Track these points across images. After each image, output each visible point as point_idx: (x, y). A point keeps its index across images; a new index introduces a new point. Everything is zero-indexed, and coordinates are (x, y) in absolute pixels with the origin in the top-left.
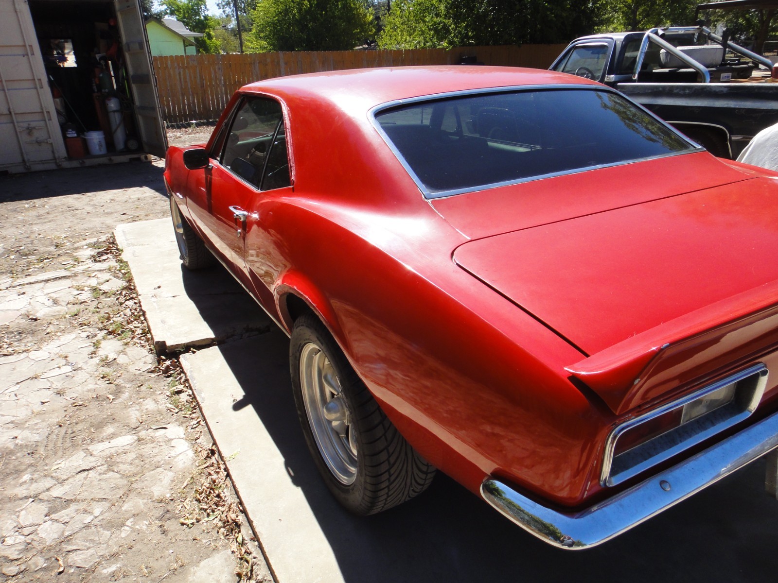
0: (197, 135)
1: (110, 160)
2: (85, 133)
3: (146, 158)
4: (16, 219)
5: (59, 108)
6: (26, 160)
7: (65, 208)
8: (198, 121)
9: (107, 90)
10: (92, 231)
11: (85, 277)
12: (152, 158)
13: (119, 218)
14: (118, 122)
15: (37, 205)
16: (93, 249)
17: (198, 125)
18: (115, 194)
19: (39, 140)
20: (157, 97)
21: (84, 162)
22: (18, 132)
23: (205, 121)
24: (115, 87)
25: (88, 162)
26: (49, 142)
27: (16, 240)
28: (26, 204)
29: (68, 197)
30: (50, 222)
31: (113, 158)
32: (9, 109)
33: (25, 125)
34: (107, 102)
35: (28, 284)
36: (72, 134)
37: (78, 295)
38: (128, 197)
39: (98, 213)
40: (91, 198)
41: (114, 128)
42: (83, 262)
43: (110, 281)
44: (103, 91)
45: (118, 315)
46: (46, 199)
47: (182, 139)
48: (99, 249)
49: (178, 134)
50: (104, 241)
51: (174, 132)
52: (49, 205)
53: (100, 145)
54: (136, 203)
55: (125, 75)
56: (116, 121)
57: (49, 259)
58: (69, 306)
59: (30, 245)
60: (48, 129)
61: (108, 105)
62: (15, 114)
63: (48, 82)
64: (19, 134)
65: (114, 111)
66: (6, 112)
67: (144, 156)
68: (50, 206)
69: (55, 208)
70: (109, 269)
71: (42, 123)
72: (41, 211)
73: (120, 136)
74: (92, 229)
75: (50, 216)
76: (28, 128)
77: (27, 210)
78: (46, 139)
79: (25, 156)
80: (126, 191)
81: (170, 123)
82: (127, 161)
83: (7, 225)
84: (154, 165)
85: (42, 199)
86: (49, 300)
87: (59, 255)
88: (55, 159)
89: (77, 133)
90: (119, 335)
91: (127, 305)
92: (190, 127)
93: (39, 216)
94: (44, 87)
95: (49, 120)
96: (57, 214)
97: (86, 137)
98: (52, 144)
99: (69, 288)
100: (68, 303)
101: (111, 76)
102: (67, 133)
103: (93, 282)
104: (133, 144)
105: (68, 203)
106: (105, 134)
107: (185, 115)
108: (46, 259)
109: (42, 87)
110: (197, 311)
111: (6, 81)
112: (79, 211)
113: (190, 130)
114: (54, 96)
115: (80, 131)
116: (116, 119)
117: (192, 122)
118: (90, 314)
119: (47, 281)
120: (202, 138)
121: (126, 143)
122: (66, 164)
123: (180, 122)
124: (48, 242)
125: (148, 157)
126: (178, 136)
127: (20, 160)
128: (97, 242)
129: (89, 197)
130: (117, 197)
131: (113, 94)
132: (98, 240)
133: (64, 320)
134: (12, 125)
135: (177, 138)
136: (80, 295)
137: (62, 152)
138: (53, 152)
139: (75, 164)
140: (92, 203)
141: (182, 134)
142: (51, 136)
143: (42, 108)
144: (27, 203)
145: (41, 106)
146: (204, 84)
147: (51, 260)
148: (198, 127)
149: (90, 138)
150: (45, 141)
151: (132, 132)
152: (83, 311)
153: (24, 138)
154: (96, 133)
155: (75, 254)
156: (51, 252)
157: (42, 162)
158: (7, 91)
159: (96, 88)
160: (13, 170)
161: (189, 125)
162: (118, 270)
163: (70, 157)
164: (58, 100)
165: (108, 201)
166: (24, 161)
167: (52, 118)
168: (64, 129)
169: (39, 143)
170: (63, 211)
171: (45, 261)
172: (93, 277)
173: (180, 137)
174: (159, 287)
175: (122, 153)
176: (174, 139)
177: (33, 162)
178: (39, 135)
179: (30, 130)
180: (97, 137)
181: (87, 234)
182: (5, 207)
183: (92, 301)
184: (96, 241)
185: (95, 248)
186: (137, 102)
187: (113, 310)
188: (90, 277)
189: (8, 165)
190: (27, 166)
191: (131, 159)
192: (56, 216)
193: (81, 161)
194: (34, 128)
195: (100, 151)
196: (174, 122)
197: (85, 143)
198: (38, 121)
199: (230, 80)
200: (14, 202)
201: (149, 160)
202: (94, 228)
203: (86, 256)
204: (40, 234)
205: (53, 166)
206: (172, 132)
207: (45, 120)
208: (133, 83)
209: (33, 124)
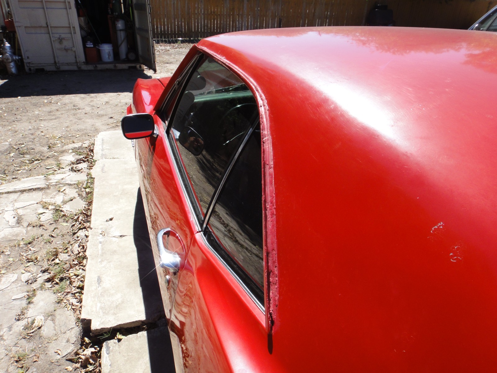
0: (181, 50)
1: (115, 66)
2: (100, 45)
3: (140, 67)
4: (33, 113)
5: (83, 24)
6: (57, 62)
7: (71, 106)
8: (183, 39)
9: (117, 14)
10: (83, 132)
11: (56, 191)
12: (145, 68)
13: (107, 121)
14: (122, 39)
15: (53, 102)
16: (76, 155)
17: (183, 42)
18: (111, 97)
19: (66, 47)
20: (150, 22)
21: (96, 67)
22: (52, 41)
23: (188, 39)
24: (123, 11)
25: (100, 67)
26: (73, 50)
27: (23, 136)
28: (45, 99)
29: (76, 96)
30: (55, 119)
31: (117, 65)
32: (47, 23)
33: (57, 36)
34: (116, 23)
35: (6, 193)
36: (90, 45)
37: (42, 214)
38: (119, 101)
39: (93, 114)
40: (92, 99)
41: (120, 42)
42: (63, 168)
43: (73, 200)
44: (114, 14)
45: (66, 251)
46: (61, 96)
47: (169, 52)
48: (80, 155)
49: (168, 48)
50: (86, 148)
51: (165, 46)
52: (61, 102)
53: (109, 55)
54: (123, 107)
55: (130, 3)
56: (121, 38)
57: (39, 160)
58: (29, 228)
59: (30, 143)
60: (73, 40)
61: (116, 25)
62: (51, 27)
63: (75, 4)
64: (53, 42)
65: (121, 30)
66: (45, 25)
67: (139, 65)
68: (61, 104)
69: (64, 106)
70: (77, 185)
71: (69, 35)
72: (54, 107)
73: (123, 49)
74: (83, 130)
75: (58, 113)
76: (59, 38)
77: (44, 104)
78: (72, 48)
79: (56, 59)
80: (119, 95)
81: (164, 38)
82: (127, 68)
83: (24, 118)
84: (145, 73)
85: (58, 96)
86: (14, 218)
87: (48, 157)
88: (76, 62)
89: (94, 44)
90: (57, 283)
91: (78, 237)
92: (177, 43)
93: (50, 112)
94: (72, 8)
95: (74, 33)
96: (64, 112)
97: (100, 48)
98: (75, 51)
99: (37, 203)
100: (29, 225)
101: (121, 3)
102: (86, 44)
103: (59, 199)
104: (132, 56)
105: (75, 102)
106: (113, 46)
107: (175, 34)
108: (36, 160)
109: (70, 8)
110: (137, 267)
111: (45, 2)
112: (80, 110)
113: (176, 45)
114: (79, 15)
115: (97, 43)
116: (121, 36)
117: (179, 39)
118: (43, 243)
119: (23, 191)
120: (183, 52)
121: (127, 54)
122: (84, 67)
123: (171, 38)
124: (45, 142)
125: (142, 67)
126: (168, 49)
127: (53, 62)
128: (81, 147)
129: (91, 97)
130: (111, 100)
131: (121, 17)
132: (82, 145)
133: (17, 248)
134: (48, 35)
135: (166, 51)
136: (44, 214)
137: (82, 58)
138: (76, 57)
139: (90, 67)
140: (92, 104)
141: (171, 48)
142: (75, 46)
143: (69, 24)
144: (47, 98)
145: (69, 23)
146: (190, 12)
147: (40, 161)
148: (182, 43)
149: (102, 49)
150: (71, 49)
151: (132, 47)
152: (38, 238)
153: (57, 45)
154: (107, 45)
155: (60, 158)
156: (42, 153)
157: (68, 64)
158: (45, 9)
159: (110, 11)
160: (48, 68)
161: (176, 41)
162: (83, 188)
163: (87, 62)
164: (82, 19)
165: (104, 104)
166: (55, 62)
167: (76, 33)
168: (84, 40)
169: (66, 50)
170: (69, 109)
171: (35, 162)
172: (62, 192)
173: (168, 50)
174: (111, 219)
175: (124, 62)
176: (164, 51)
177: (62, 63)
178: (67, 44)
179: (61, 40)
180: (107, 48)
181: (78, 136)
182: (30, 100)
183: (51, 224)
184: (80, 145)
185: (77, 154)
186: (137, 25)
187: (64, 243)
188: (59, 191)
189: (43, 65)
190: (57, 66)
191: (129, 67)
192: (62, 114)
193: (94, 66)
194: (64, 39)
195: (109, 59)
196: (167, 38)
197: (99, 52)
198: (66, 33)
199: (208, 10)
200: (38, 97)
201: (142, 69)
202: (85, 129)
203: (68, 162)
204: (42, 132)
205: (75, 68)
206: (164, 46)
207: (71, 33)
208: (135, 9)
209: (63, 36)
